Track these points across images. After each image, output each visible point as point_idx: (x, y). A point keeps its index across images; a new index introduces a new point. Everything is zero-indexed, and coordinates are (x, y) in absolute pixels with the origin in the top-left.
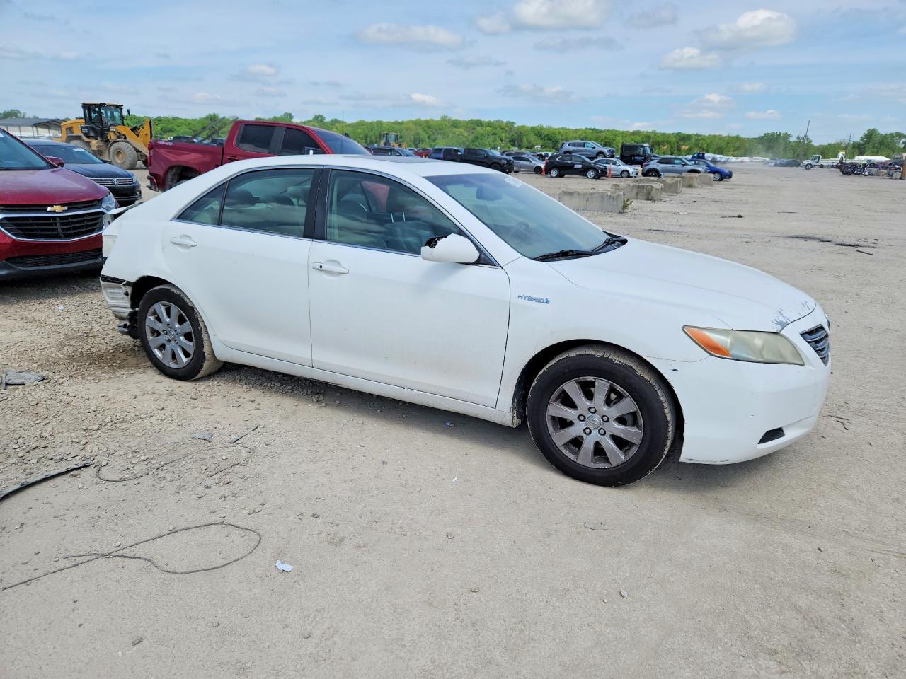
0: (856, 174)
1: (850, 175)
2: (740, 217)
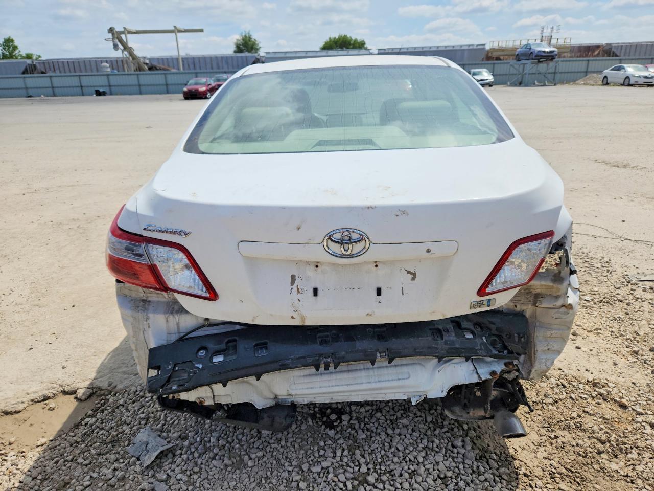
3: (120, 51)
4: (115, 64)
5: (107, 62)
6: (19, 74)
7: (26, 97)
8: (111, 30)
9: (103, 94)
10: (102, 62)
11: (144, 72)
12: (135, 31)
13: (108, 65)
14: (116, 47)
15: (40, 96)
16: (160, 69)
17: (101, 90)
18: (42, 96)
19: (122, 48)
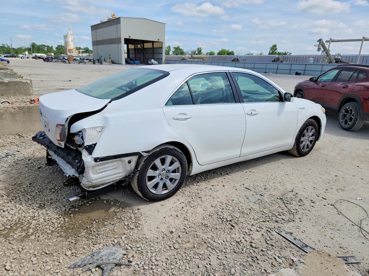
0: (50, 61)
1: (48, 62)
2: (70, 81)
3: (321, 51)
4: (316, 59)
5: (312, 57)
6: (271, 62)
7: (264, 73)
8: (320, 41)
9: (299, 74)
10: (309, 57)
11: (332, 64)
12: (337, 41)
13: (312, 59)
14: (319, 49)
15: (270, 73)
16: (343, 62)
17: (299, 72)
18: (271, 73)
19: (323, 50)
